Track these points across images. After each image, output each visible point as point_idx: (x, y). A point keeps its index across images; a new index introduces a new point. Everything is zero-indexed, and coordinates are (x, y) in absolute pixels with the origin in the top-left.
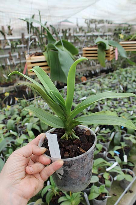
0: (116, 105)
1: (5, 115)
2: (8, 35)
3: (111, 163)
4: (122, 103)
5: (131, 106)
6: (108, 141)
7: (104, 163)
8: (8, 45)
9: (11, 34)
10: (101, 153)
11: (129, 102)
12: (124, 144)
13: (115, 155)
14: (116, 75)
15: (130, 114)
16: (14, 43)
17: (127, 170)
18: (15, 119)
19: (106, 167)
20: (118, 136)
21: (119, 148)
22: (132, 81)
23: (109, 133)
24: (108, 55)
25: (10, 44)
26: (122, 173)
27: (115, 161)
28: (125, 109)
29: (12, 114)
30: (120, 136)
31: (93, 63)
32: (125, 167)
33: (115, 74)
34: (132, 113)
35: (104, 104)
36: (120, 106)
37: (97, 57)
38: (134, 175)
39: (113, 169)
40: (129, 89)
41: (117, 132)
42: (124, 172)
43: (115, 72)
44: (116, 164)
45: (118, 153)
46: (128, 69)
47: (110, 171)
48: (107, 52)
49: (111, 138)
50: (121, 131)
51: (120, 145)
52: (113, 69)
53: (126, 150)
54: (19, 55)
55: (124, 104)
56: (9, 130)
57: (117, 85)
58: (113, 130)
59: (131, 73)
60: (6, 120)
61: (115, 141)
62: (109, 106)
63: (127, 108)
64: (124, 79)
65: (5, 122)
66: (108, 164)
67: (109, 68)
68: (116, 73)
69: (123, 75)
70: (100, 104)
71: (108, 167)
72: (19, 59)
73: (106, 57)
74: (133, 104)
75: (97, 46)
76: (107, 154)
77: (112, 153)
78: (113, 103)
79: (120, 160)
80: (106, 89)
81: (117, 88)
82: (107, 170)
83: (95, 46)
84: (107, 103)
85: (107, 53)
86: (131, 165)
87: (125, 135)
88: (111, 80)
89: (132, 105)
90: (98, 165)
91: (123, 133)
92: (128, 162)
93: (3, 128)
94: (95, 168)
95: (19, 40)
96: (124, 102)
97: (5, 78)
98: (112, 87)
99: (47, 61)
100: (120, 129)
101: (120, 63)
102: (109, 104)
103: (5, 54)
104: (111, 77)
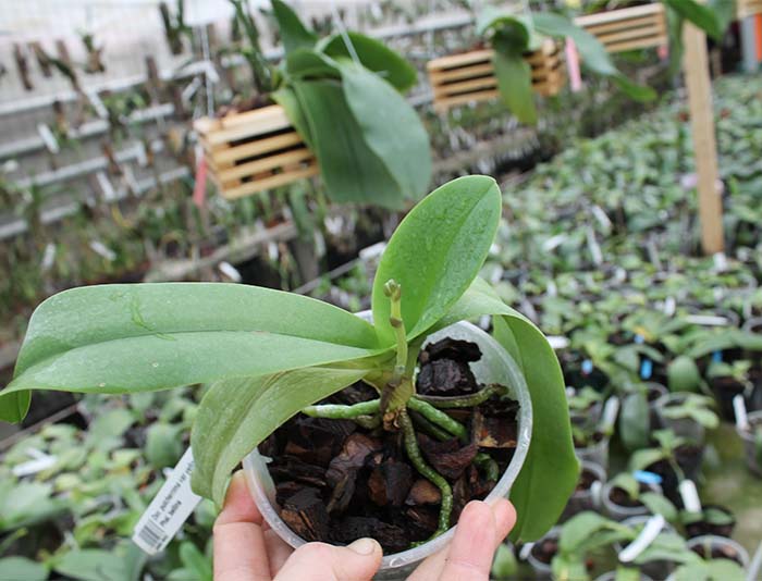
0: (593, 286)
1: (129, 407)
2: (89, 71)
3: (634, 527)
4: (620, 275)
5: (658, 282)
6: (597, 437)
7: (604, 530)
8: (95, 115)
9: (101, 69)
10: (581, 494)
11: (648, 268)
12: (669, 440)
13: (644, 488)
14: (566, 171)
15: (661, 313)
16: (120, 105)
17: (709, 541)
18: (178, 419)
19: (618, 548)
20: (635, 409)
21: (651, 456)
22: (637, 185)
23: (593, 404)
24: (539, 73)
25: (102, 111)
26: (691, 557)
27: (650, 514)
28: (639, 298)
29: (159, 403)
30: (645, 408)
31: (461, 142)
32: (695, 530)
33: (562, 165)
34: (670, 307)
35: (544, 292)
36: (613, 289)
37: (492, 88)
38: (744, 556)
39: (650, 547)
40: (635, 214)
41: (627, 395)
42: (699, 551)
43: (558, 159)
44: (655, 525)
45: (652, 479)
46: (611, 137)
47: (641, 560)
48: (536, 60)
49: (607, 425)
50: (644, 387)
51: (655, 444)
52: (547, 152)
53: (683, 460)
54: (148, 150)
55: (628, 280)
56: (161, 470)
57: (580, 209)
58: (607, 390)
59: (626, 152)
60: (139, 429)
61: (628, 435)
62: (566, 298)
63: (644, 291)
64: (605, 179)
65: (138, 441)
66: (623, 530)
67: (528, 149)
68: (567, 162)
69: (596, 165)
70: (529, 295)
71: (626, 543)
72: (150, 166)
73: (535, 81)
74: (666, 270)
75: (488, 45)
76: (607, 491)
77: (629, 482)
78: (581, 282)
79: (669, 508)
80: (542, 232)
81: (585, 221)
82: (627, 555)
83: (480, 46)
84: (558, 286)
85: (534, 67)
86: (719, 518)
87: (665, 398)
88: (552, 194)
89: (661, 275)
90: (582, 543)
91: (652, 396)
92: (705, 507)
93: (133, 466)
94: (572, 558)
95: (140, 89)
96: (629, 272)
97: (101, 258)
98: (561, 218)
99: (297, 126)
100: (637, 379)
101: (571, 122)
102: (564, 290)
103: (89, 158)
104: (549, 182)
